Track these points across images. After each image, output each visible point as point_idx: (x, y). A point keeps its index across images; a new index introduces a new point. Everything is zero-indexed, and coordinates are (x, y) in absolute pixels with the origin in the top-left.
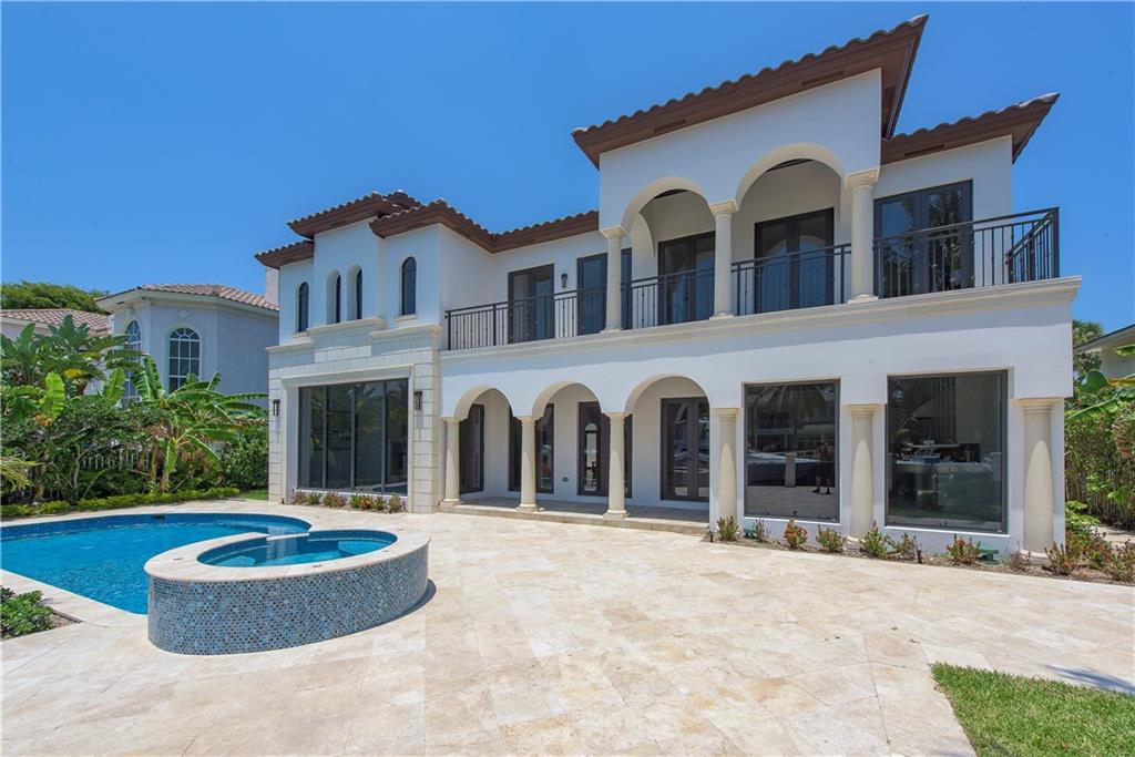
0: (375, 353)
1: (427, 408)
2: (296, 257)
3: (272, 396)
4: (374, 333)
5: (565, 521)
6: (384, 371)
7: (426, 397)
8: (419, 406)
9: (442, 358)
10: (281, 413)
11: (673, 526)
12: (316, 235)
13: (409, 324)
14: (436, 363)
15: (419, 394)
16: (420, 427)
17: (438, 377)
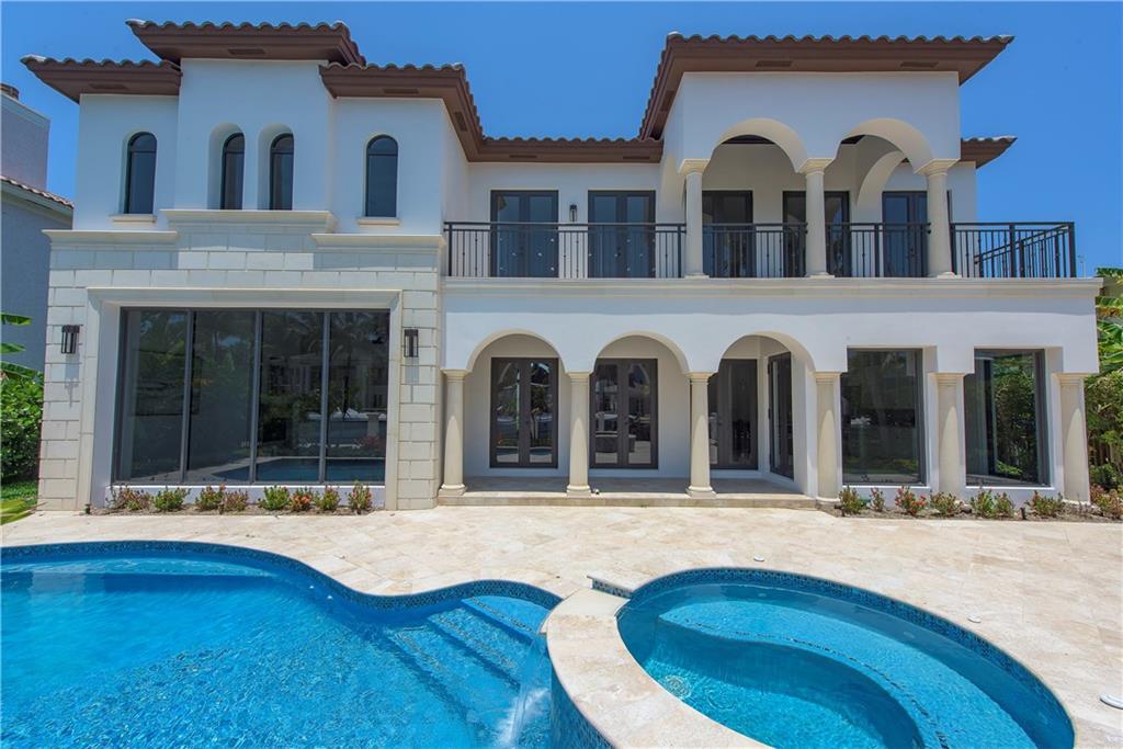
0: (319, 266)
1: (426, 356)
2: (127, 85)
3: (56, 318)
4: (320, 235)
5: (642, 504)
6: (342, 296)
7: (425, 338)
8: (412, 352)
9: (448, 286)
10: (81, 349)
11: (779, 501)
12: (182, 60)
13: (380, 230)
14: (441, 292)
15: (412, 334)
16: (413, 381)
17: (442, 313)
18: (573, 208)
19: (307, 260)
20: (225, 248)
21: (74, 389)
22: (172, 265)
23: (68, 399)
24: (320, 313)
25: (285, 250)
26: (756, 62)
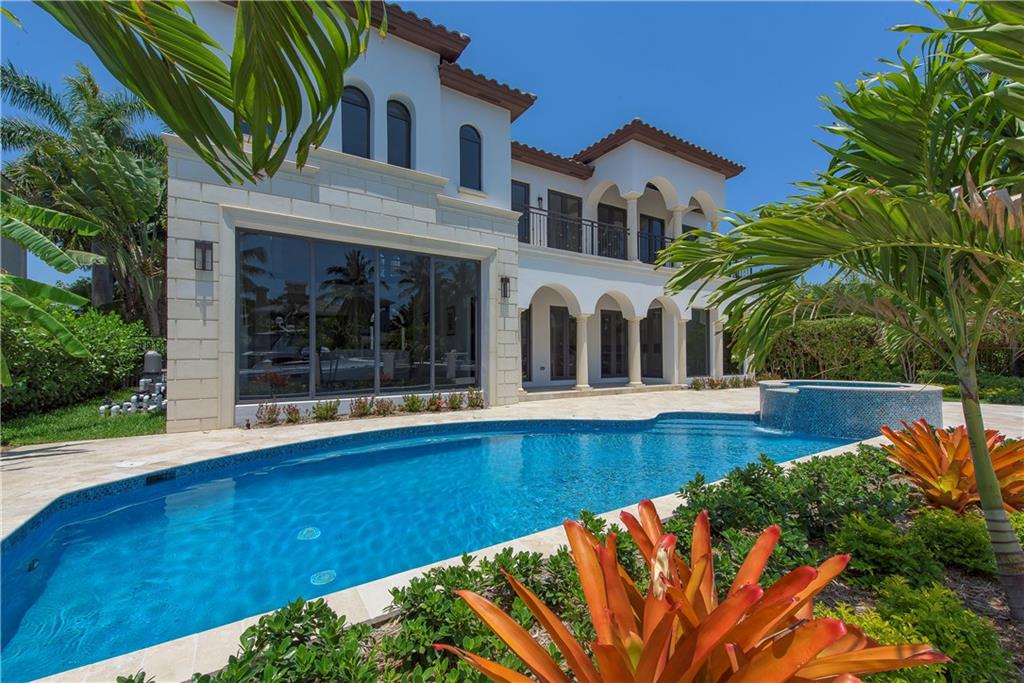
0: (440, 221)
8: (505, 294)
15: (505, 280)
16: (505, 315)
18: (540, 199)
19: (430, 214)
20: (362, 192)
21: (208, 308)
22: (314, 198)
23: (200, 316)
24: (428, 257)
25: (415, 203)
26: (664, 146)
